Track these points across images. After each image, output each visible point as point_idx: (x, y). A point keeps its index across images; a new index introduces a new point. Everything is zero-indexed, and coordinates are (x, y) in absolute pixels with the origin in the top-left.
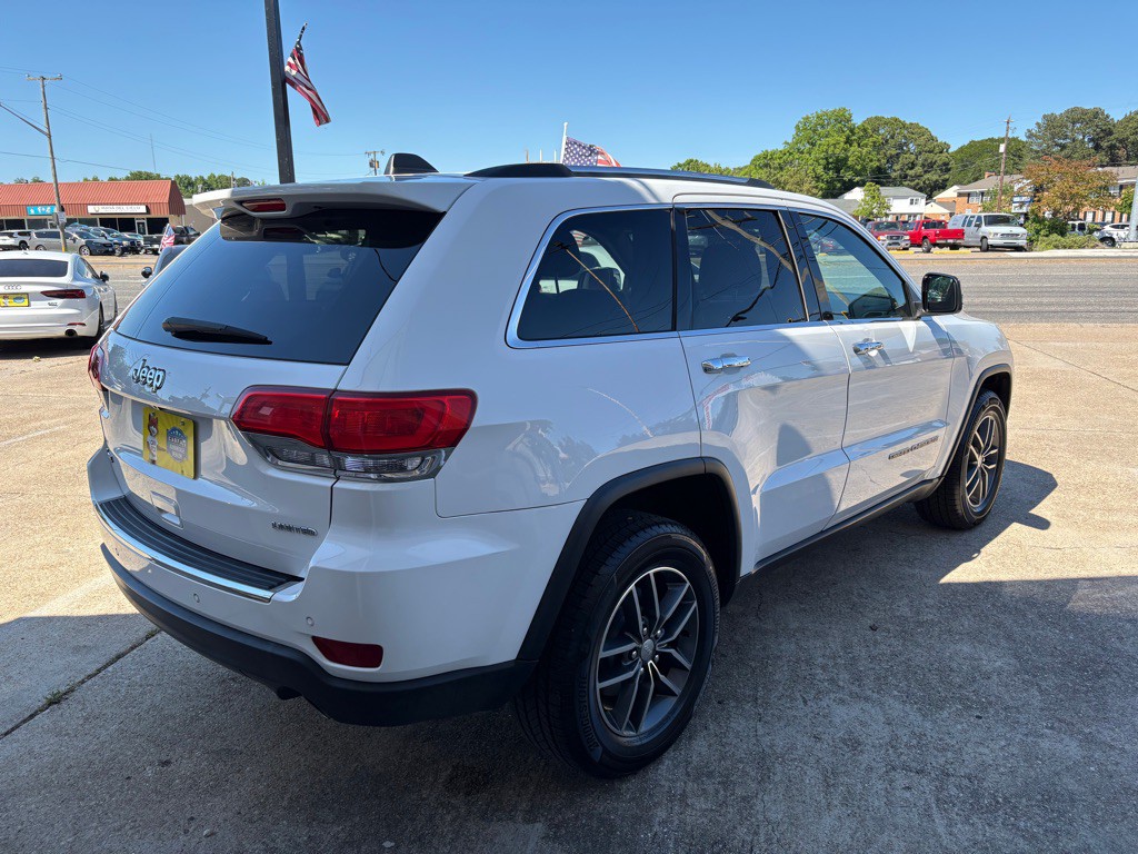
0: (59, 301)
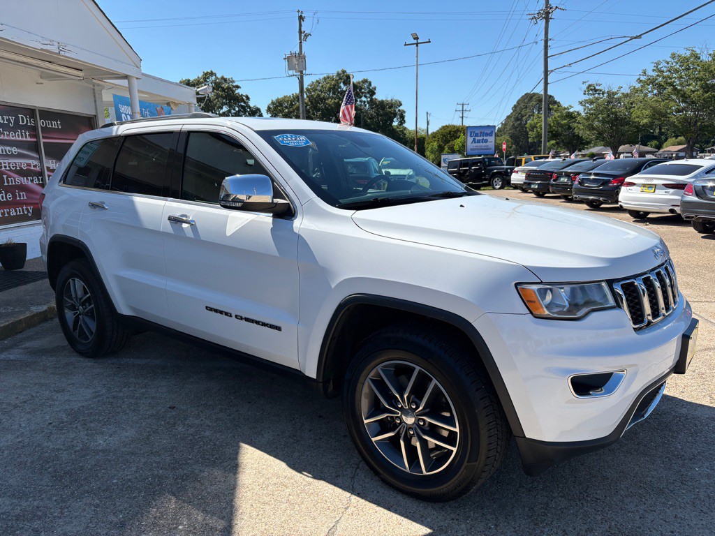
0: (671, 191)
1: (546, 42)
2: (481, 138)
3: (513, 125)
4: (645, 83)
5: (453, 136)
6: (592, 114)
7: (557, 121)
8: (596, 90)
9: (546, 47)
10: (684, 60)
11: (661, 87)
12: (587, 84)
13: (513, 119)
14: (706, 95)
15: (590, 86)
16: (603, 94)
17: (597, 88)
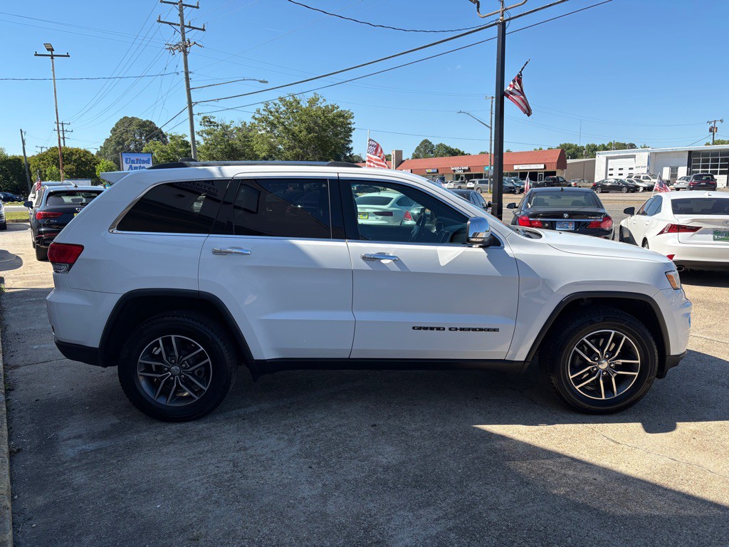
0: (380, 217)
1: (187, 74)
2: (138, 165)
3: (115, 149)
4: (260, 121)
5: (67, 159)
6: (211, 145)
7: (174, 148)
8: (211, 123)
9: (187, 79)
10: (289, 105)
11: (273, 125)
12: (202, 116)
13: (113, 143)
14: (310, 135)
15: (205, 118)
16: (217, 126)
17: (212, 120)
